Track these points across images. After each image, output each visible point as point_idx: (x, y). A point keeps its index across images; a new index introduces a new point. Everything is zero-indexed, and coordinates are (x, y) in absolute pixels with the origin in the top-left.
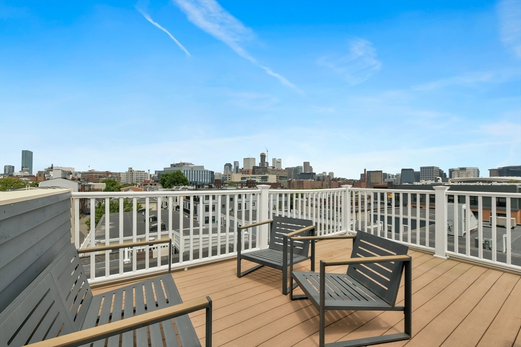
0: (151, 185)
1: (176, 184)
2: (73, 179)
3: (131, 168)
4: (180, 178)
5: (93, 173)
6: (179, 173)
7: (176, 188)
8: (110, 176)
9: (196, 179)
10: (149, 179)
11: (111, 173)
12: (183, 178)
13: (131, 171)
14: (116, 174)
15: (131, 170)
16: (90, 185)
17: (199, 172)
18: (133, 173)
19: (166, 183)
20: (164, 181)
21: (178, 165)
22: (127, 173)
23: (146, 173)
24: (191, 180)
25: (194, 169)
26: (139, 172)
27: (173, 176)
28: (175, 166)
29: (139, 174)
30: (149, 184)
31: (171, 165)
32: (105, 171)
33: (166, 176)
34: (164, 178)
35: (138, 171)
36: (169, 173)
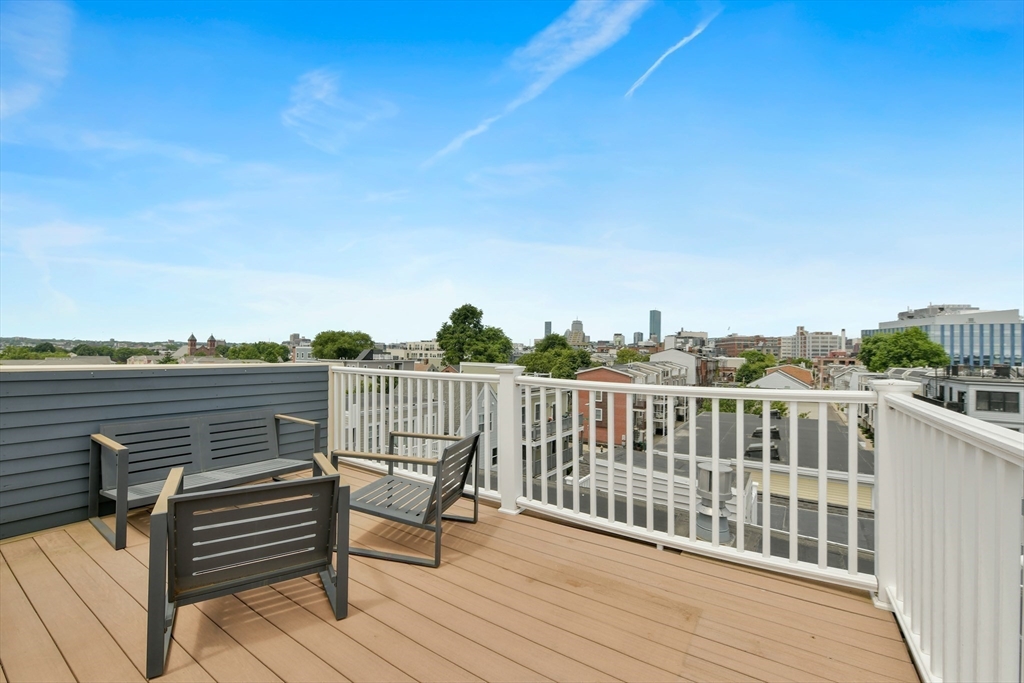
0: (843, 362)
1: (905, 361)
2: (691, 351)
3: (802, 328)
4: (916, 346)
5: (734, 340)
6: (920, 334)
7: (895, 372)
8: (761, 344)
9: (987, 345)
10: (843, 350)
11: (764, 340)
12: (926, 347)
13: (802, 334)
14: (772, 339)
15: (801, 332)
16: (717, 361)
17: (997, 328)
18: (805, 338)
19: (874, 358)
20: (870, 353)
21: (921, 313)
22: (793, 339)
23: (835, 337)
24: (967, 354)
25: (978, 322)
26: (820, 336)
27: (895, 343)
28: (911, 317)
29: (820, 340)
30: (836, 361)
31: (901, 315)
32: (754, 335)
33: (875, 342)
34: (869, 346)
35: (817, 333)
36: (884, 336)
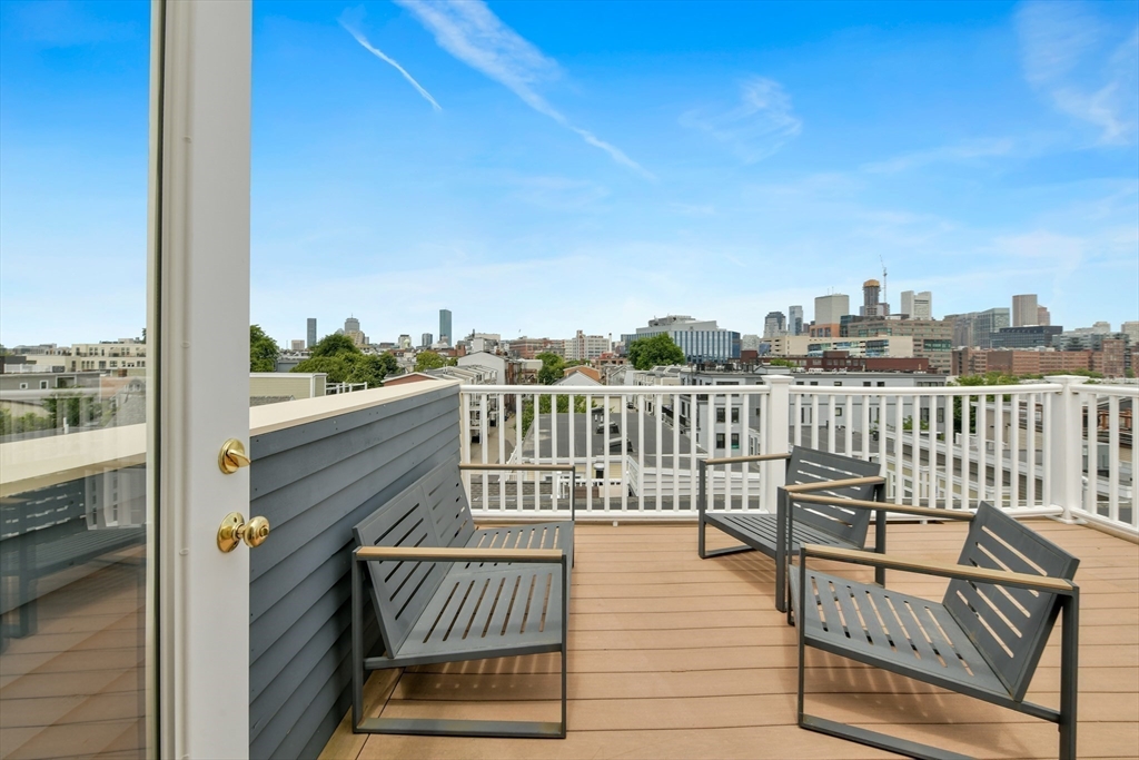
0: (614, 362)
1: (659, 360)
2: (498, 354)
3: (581, 332)
4: (666, 348)
5: (524, 342)
6: (664, 338)
7: (658, 369)
8: (549, 346)
9: (700, 350)
10: (610, 351)
11: (551, 342)
12: (671, 349)
13: (581, 337)
14: (557, 342)
15: (580, 335)
16: (521, 364)
17: (705, 334)
18: (583, 341)
19: (639, 358)
20: (636, 354)
21: (663, 322)
22: (574, 341)
23: (605, 341)
24: (689, 353)
25: (695, 329)
26: (594, 339)
27: (653, 346)
28: (656, 324)
29: (594, 343)
30: (610, 361)
31: (650, 322)
32: (542, 338)
33: (640, 345)
34: (635, 348)
35: (592, 337)
36: (644, 339)
